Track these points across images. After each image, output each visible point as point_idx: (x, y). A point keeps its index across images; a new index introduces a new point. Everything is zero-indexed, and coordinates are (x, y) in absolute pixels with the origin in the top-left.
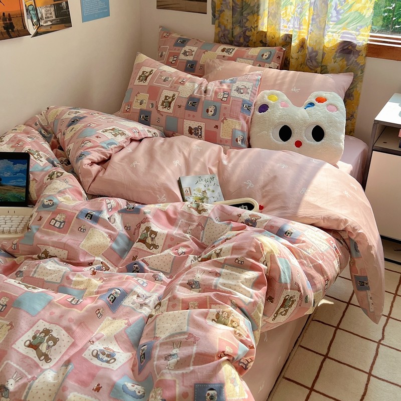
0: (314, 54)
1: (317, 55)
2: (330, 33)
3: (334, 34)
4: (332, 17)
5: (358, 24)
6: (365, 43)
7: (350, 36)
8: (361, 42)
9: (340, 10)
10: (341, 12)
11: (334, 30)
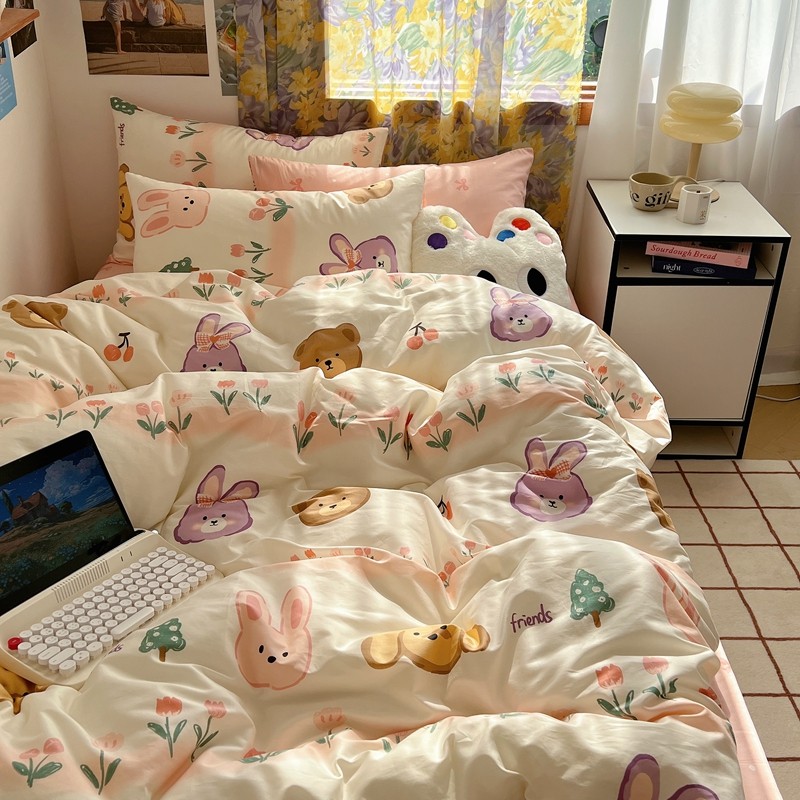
0: (487, 132)
1: (492, 134)
2: (514, 91)
3: (520, 91)
4: (517, 62)
5: (561, 72)
6: (574, 102)
7: (546, 92)
8: (568, 101)
9: (528, 48)
10: (529, 51)
11: (521, 83)
